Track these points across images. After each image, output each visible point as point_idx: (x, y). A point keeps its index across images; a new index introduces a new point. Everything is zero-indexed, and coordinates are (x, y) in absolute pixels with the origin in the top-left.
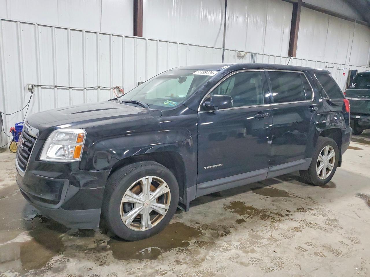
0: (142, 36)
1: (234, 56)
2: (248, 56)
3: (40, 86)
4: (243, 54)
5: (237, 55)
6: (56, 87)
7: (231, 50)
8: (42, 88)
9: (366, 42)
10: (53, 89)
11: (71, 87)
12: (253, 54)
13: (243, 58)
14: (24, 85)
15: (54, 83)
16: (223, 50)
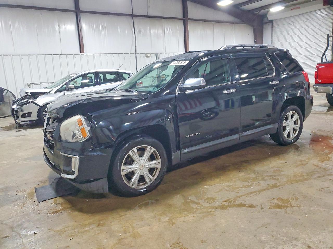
0: (84, 53)
1: (144, 57)
2: (154, 56)
3: (33, 83)
4: (149, 55)
5: (145, 56)
6: (41, 83)
7: (141, 54)
8: (34, 84)
9: (249, 35)
10: (40, 84)
11: (48, 82)
12: (157, 54)
13: (150, 57)
14: (25, 84)
15: (40, 82)
16: (136, 54)
